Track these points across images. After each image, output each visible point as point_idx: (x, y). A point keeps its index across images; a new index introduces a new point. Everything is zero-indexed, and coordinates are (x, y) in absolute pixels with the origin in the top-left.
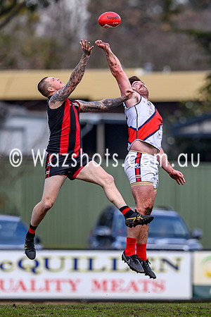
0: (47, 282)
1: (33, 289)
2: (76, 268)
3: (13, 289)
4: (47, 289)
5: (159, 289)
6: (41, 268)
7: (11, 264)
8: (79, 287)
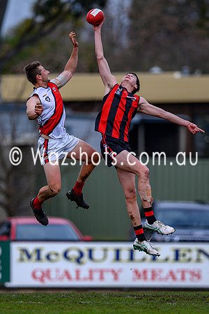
0: (91, 272)
1: (78, 278)
2: (118, 258)
3: (59, 278)
4: (91, 278)
5: (196, 278)
6: (85, 259)
7: (57, 254)
8: (121, 276)
